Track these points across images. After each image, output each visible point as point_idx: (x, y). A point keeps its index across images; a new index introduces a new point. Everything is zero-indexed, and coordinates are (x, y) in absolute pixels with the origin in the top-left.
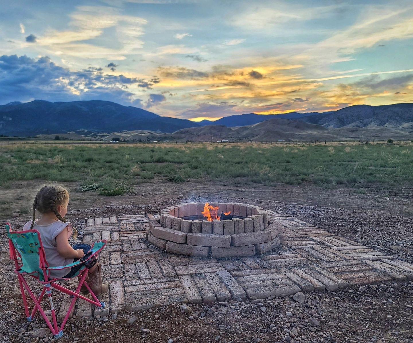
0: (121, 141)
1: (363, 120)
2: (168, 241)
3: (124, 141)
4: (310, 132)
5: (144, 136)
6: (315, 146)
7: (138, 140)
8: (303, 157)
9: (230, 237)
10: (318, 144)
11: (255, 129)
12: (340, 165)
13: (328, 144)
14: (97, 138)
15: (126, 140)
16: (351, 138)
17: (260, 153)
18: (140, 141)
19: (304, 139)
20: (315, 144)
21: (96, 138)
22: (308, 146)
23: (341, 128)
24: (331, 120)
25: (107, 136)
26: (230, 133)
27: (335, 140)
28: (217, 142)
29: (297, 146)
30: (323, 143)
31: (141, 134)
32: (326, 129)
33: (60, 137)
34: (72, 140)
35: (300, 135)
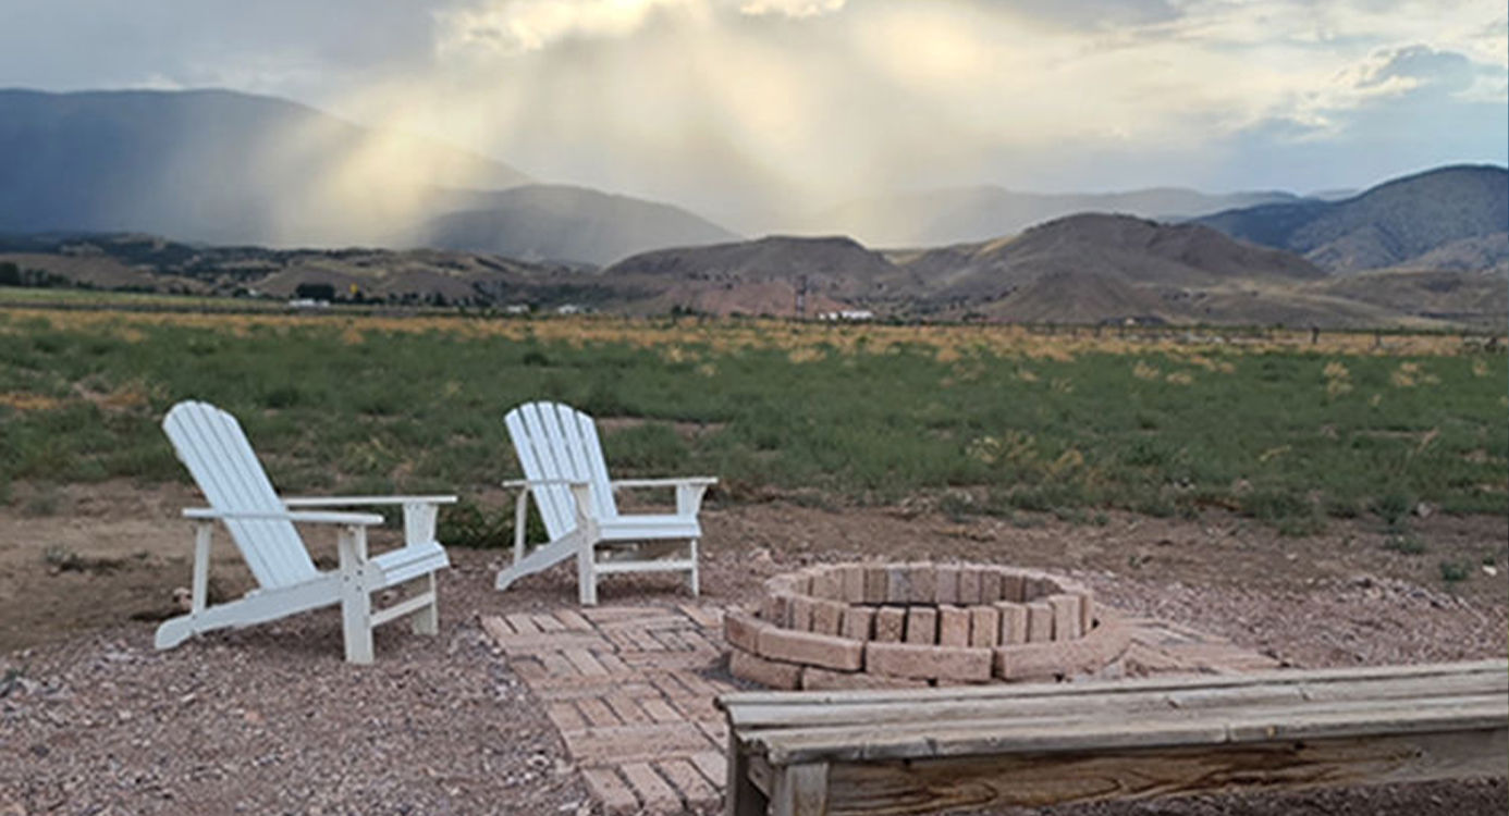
0: (342, 300)
1: (1485, 236)
2: (804, 665)
3: (359, 298)
4: (1248, 286)
5: (457, 278)
6: (1268, 353)
7: (428, 299)
8: (1211, 405)
9: (989, 652)
10: (1280, 345)
11: (994, 261)
12: (1356, 445)
13: (1326, 344)
14: (220, 281)
15: (368, 295)
16: (1434, 316)
17: (1028, 384)
18: (440, 302)
19: (1221, 314)
20: (1268, 345)
21: (212, 281)
22: (1239, 352)
23: (1391, 270)
24: (1344, 233)
25: (272, 276)
26: (879, 279)
27: (1357, 325)
28: (820, 322)
29: (1190, 350)
30: (1303, 343)
31: (440, 271)
32: (1321, 274)
33: (22, 268)
34: (87, 287)
35: (1202, 296)
